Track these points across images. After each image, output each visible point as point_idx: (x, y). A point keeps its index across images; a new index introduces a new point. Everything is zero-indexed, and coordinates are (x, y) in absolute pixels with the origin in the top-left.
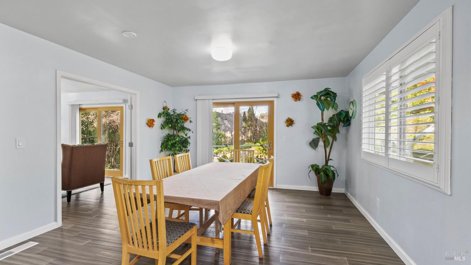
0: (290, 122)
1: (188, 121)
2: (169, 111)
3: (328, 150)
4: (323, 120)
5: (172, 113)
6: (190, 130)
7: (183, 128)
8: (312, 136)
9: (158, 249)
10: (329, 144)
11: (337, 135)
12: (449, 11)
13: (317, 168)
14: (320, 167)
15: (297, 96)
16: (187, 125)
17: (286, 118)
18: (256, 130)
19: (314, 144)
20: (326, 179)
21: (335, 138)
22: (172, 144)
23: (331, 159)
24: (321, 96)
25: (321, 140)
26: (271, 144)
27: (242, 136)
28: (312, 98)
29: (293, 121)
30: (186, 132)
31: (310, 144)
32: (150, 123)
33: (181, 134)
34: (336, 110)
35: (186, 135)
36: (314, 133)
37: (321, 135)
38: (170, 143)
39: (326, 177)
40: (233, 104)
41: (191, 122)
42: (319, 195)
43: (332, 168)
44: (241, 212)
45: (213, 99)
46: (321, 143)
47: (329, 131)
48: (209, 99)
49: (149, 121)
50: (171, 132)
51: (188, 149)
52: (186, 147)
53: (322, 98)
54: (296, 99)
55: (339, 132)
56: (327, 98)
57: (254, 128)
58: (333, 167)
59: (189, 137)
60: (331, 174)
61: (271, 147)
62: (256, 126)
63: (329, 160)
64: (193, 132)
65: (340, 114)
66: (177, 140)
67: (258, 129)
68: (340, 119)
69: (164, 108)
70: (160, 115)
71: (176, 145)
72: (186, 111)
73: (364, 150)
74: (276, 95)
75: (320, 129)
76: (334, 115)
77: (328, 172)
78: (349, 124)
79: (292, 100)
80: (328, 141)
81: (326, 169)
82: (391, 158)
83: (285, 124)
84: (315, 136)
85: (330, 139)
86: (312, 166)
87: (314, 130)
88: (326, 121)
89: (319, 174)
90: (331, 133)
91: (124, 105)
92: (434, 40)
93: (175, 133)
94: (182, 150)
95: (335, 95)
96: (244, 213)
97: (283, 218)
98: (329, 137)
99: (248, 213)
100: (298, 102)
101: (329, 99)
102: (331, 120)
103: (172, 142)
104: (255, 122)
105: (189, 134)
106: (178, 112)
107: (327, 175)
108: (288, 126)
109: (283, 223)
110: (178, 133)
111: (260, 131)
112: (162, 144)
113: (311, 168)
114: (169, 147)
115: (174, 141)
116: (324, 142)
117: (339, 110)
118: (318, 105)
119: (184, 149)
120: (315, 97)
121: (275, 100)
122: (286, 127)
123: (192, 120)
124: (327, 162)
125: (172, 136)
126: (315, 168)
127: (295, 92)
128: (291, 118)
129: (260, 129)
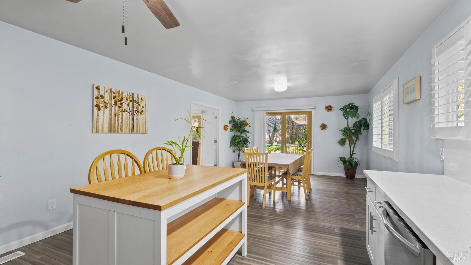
0: (324, 127)
1: (248, 126)
2: (235, 119)
3: (352, 147)
4: (348, 125)
5: (237, 120)
6: (249, 132)
7: (245, 131)
8: (340, 136)
9: (264, 182)
10: (354, 142)
11: (360, 136)
12: (397, 79)
13: (344, 160)
14: (347, 159)
15: (329, 108)
16: (247, 128)
17: (321, 124)
18: (293, 132)
19: (342, 142)
20: (350, 167)
21: (357, 138)
22: (238, 142)
23: (355, 154)
24: (346, 109)
25: (347, 139)
26: (309, 143)
27: (279, 138)
28: (340, 109)
29: (326, 126)
30: (247, 133)
31: (339, 142)
32: (225, 128)
33: (244, 135)
34: (358, 118)
35: (246, 136)
36: (342, 135)
37: (347, 136)
38: (237, 141)
39: (350, 165)
40: (281, 114)
41: (249, 126)
42: (346, 179)
43: (355, 160)
44: (295, 175)
45: (267, 111)
46: (347, 142)
47: (353, 133)
48: (263, 111)
49: (225, 126)
50: (236, 134)
51: (247, 146)
52: (246, 144)
53: (348, 110)
54: (329, 110)
55: (361, 133)
56: (351, 110)
57: (290, 130)
58: (356, 158)
59: (248, 137)
60: (354, 164)
61: (310, 145)
62: (292, 128)
63: (353, 154)
64: (251, 134)
65: (361, 121)
66: (242, 139)
67: (295, 131)
68: (361, 125)
69: (232, 117)
70: (230, 122)
71: (241, 143)
72: (247, 119)
73: (374, 146)
74: (314, 108)
75: (346, 131)
76: (356, 122)
77: (352, 162)
78: (368, 128)
79: (325, 111)
80: (353, 140)
81: (351, 160)
82: (383, 149)
83: (320, 128)
84: (343, 137)
85: (354, 138)
86: (341, 158)
87: (342, 133)
88: (351, 126)
89: (345, 164)
90: (354, 135)
91: (201, 115)
92: (393, 91)
93: (239, 134)
94: (244, 146)
95: (357, 108)
96: (297, 176)
97: (318, 187)
98: (353, 137)
99: (299, 176)
100: (330, 113)
101: (352, 110)
102: (354, 125)
103: (238, 141)
104: (292, 124)
105: (249, 135)
106: (241, 120)
107: (351, 164)
108: (322, 129)
109: (318, 189)
110: (241, 134)
111: (296, 133)
112: (231, 142)
113: (339, 160)
114: (236, 144)
115: (239, 140)
116: (349, 141)
117: (360, 118)
118: (344, 115)
119: (245, 146)
120: (342, 109)
121: (313, 111)
122: (321, 131)
123: (250, 125)
124: (351, 155)
125: (238, 136)
126: (343, 160)
127: (327, 105)
128: (324, 123)
129: (296, 131)
